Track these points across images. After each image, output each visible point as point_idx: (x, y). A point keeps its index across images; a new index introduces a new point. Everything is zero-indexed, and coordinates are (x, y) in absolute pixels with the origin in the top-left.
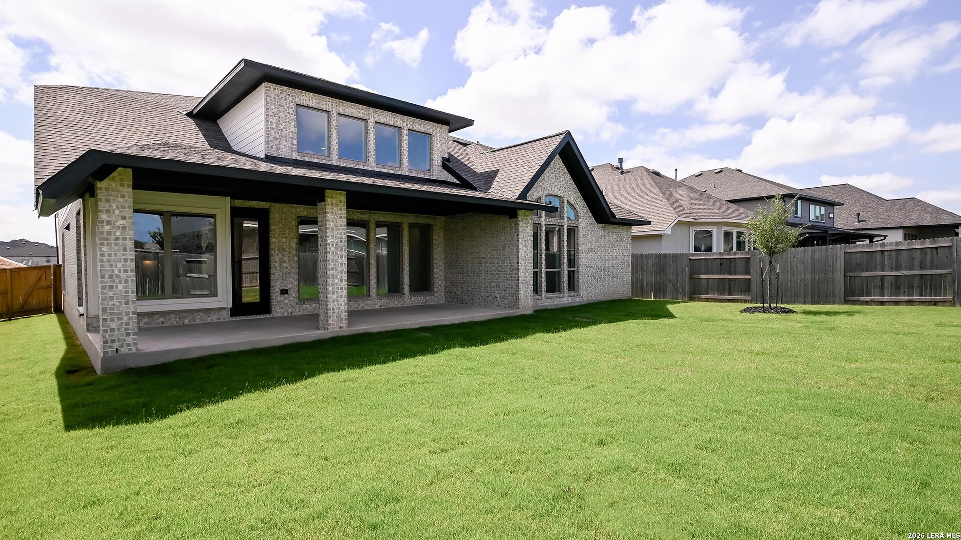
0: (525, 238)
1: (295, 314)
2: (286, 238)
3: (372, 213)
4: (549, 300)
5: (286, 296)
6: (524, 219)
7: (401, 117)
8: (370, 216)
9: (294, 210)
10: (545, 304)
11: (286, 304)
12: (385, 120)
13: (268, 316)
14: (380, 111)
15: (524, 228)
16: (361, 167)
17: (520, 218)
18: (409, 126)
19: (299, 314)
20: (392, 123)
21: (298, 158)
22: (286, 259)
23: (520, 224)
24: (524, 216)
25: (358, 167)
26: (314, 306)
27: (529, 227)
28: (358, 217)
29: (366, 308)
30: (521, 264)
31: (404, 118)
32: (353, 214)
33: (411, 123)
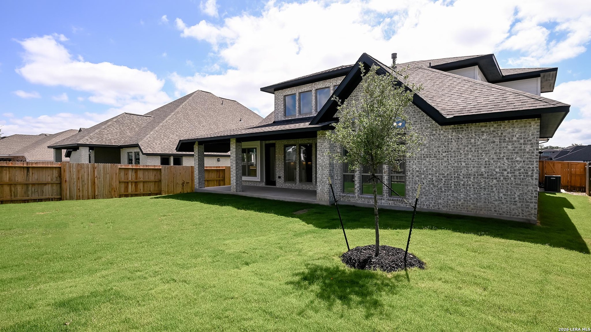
0: (323, 150)
1: (283, 187)
2: (280, 154)
3: (313, 139)
4: (363, 199)
5: (280, 179)
6: (322, 137)
7: (329, 81)
8: (313, 141)
9: (283, 142)
10: (358, 202)
11: (280, 183)
12: (320, 86)
13: (275, 187)
14: (317, 83)
15: (322, 143)
16: (308, 116)
17: (318, 137)
18: (334, 83)
19: (284, 187)
20: (324, 86)
21: (284, 119)
22: (280, 163)
23: (319, 141)
24: (322, 135)
25: (307, 116)
26: (289, 185)
27: (326, 142)
28: (307, 142)
29: (311, 189)
30: (319, 168)
31: (331, 81)
32: (305, 140)
33: (335, 81)
